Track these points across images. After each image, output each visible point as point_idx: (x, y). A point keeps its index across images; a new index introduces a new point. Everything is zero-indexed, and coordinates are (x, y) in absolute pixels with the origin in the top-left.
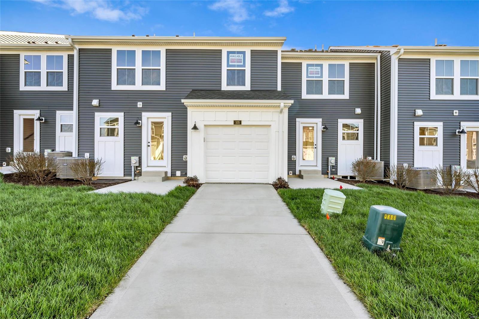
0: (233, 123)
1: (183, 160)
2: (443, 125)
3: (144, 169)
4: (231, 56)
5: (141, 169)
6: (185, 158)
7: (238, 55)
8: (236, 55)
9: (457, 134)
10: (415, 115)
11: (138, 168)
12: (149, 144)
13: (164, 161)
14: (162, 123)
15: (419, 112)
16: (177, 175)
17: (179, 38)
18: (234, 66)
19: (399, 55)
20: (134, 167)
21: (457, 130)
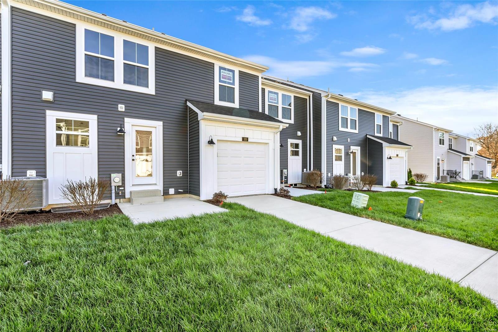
0: (241, 140)
1: (177, 176)
2: (344, 148)
3: (128, 189)
4: (222, 72)
5: (124, 189)
6: (180, 174)
7: (228, 72)
8: (227, 72)
9: (349, 153)
10: (333, 140)
11: (120, 188)
12: (134, 158)
13: (153, 178)
14: (150, 133)
15: (335, 138)
16: (170, 193)
17: (165, 36)
18: (225, 82)
19: (327, 98)
20: (115, 186)
21: (349, 151)
